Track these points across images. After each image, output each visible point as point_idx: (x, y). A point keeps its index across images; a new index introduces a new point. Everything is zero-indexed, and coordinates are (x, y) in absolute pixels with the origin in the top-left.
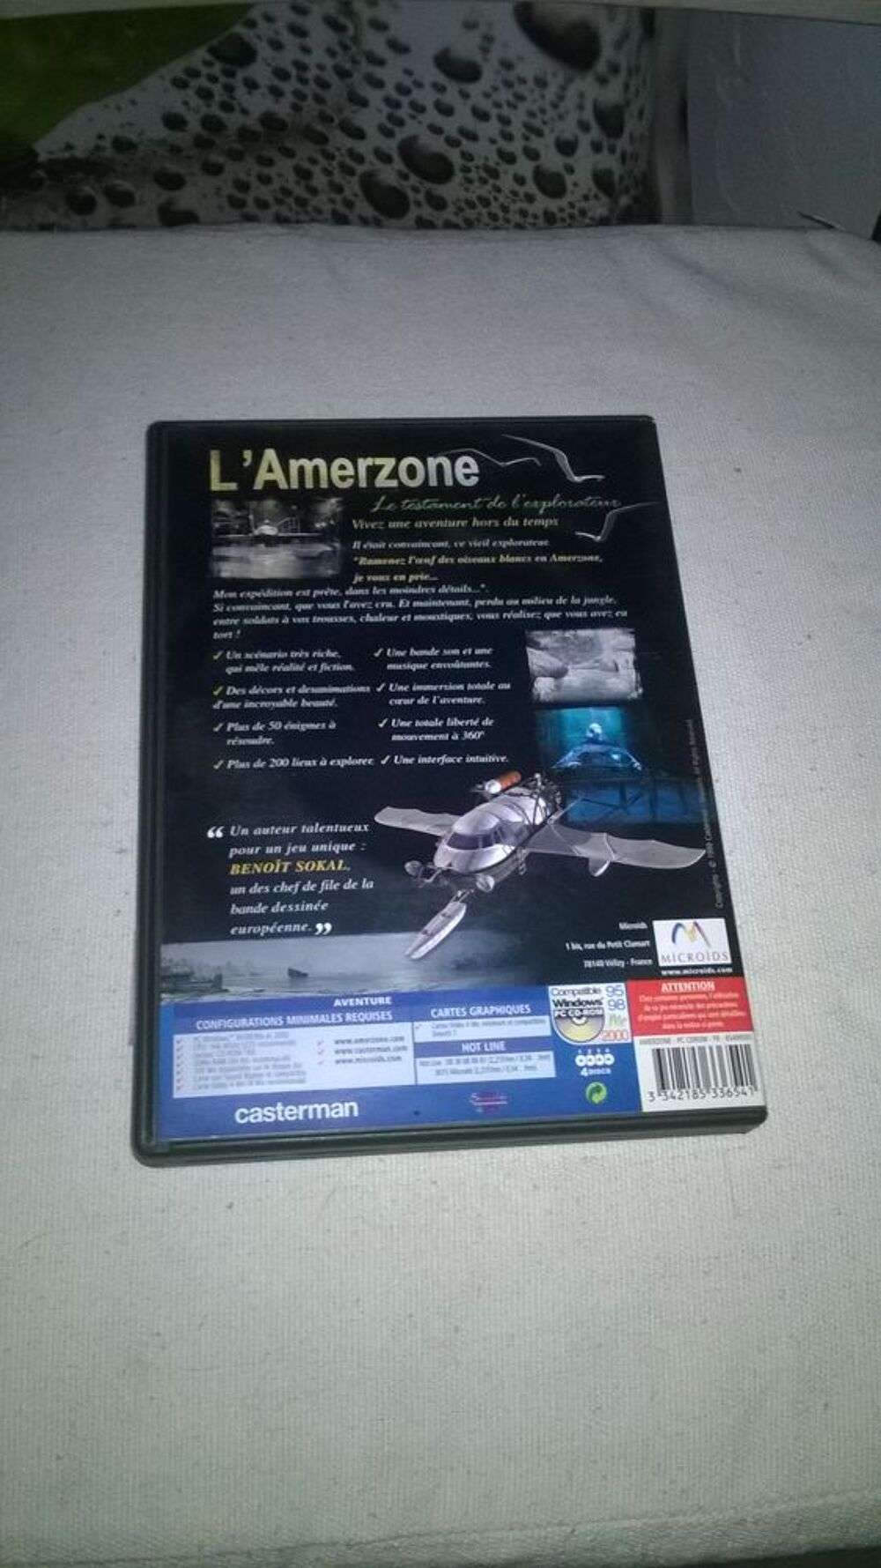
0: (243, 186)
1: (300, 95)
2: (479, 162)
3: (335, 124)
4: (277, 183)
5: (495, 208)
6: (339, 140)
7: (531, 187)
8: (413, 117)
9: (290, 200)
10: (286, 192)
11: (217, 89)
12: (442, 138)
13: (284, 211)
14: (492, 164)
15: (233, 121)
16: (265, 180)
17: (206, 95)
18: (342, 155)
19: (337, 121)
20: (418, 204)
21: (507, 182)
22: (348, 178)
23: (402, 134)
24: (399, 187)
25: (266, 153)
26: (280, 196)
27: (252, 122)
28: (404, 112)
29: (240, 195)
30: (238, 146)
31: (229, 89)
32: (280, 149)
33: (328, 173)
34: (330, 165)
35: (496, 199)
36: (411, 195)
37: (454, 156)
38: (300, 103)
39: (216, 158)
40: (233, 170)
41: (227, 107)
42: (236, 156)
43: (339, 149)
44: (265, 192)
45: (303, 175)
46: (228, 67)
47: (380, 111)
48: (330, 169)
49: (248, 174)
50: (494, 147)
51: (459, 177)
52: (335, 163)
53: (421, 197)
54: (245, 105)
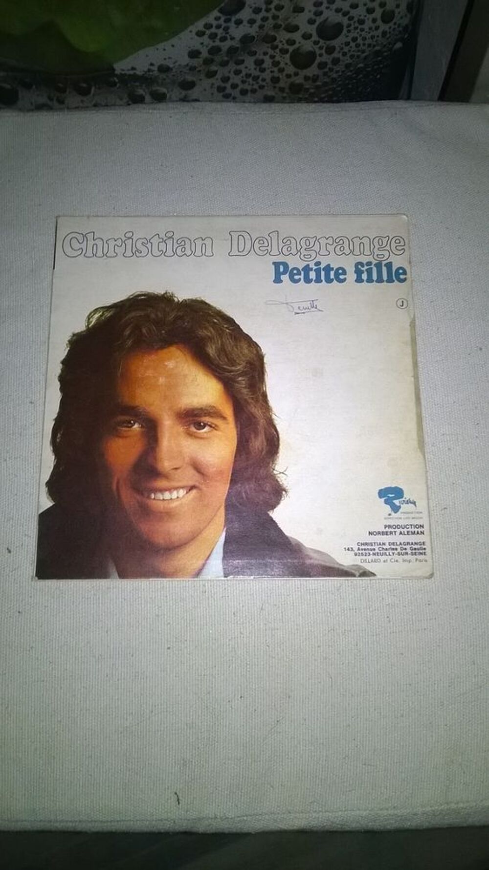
0: (226, 79)
1: (265, 19)
2: (356, 19)
3: (281, 29)
4: (244, 73)
5: (359, 41)
6: (283, 36)
7: (379, 22)
8: (327, 8)
9: (250, 80)
10: (248, 76)
11: (220, 32)
12: (340, 14)
13: (246, 87)
14: (362, 17)
15: (225, 46)
16: (238, 72)
17: (213, 37)
18: (283, 44)
19: (283, 26)
20: (321, 55)
21: (368, 24)
22: (284, 56)
23: (319, 20)
24: (313, 50)
25: (240, 58)
26: (245, 78)
27: (236, 44)
28: (323, 8)
29: (223, 85)
30: (226, 59)
31: (226, 29)
32: (248, 53)
33: (272, 57)
34: (275, 52)
35: (361, 35)
36: (318, 52)
37: (345, 21)
38: (264, 23)
39: (214, 68)
40: (222, 72)
41: (223, 39)
42: (224, 64)
43: (281, 42)
44: (236, 80)
45: (259, 63)
46: (229, 17)
47: (310, 11)
48: (275, 54)
49: (230, 72)
50: (365, 8)
51: (345, 31)
52: (278, 50)
53: (323, 51)
54: (233, 35)
